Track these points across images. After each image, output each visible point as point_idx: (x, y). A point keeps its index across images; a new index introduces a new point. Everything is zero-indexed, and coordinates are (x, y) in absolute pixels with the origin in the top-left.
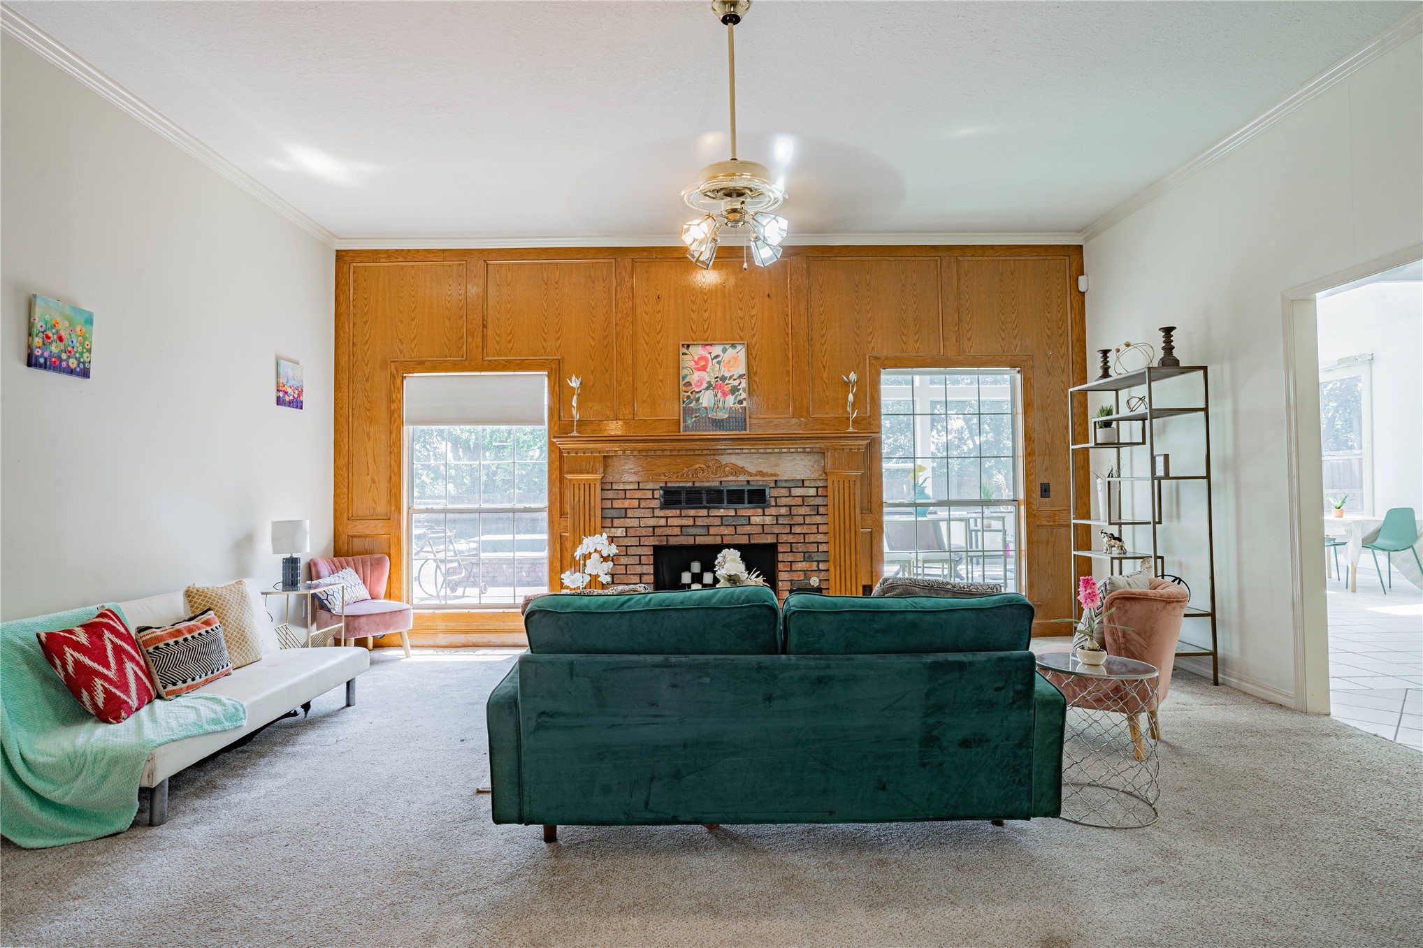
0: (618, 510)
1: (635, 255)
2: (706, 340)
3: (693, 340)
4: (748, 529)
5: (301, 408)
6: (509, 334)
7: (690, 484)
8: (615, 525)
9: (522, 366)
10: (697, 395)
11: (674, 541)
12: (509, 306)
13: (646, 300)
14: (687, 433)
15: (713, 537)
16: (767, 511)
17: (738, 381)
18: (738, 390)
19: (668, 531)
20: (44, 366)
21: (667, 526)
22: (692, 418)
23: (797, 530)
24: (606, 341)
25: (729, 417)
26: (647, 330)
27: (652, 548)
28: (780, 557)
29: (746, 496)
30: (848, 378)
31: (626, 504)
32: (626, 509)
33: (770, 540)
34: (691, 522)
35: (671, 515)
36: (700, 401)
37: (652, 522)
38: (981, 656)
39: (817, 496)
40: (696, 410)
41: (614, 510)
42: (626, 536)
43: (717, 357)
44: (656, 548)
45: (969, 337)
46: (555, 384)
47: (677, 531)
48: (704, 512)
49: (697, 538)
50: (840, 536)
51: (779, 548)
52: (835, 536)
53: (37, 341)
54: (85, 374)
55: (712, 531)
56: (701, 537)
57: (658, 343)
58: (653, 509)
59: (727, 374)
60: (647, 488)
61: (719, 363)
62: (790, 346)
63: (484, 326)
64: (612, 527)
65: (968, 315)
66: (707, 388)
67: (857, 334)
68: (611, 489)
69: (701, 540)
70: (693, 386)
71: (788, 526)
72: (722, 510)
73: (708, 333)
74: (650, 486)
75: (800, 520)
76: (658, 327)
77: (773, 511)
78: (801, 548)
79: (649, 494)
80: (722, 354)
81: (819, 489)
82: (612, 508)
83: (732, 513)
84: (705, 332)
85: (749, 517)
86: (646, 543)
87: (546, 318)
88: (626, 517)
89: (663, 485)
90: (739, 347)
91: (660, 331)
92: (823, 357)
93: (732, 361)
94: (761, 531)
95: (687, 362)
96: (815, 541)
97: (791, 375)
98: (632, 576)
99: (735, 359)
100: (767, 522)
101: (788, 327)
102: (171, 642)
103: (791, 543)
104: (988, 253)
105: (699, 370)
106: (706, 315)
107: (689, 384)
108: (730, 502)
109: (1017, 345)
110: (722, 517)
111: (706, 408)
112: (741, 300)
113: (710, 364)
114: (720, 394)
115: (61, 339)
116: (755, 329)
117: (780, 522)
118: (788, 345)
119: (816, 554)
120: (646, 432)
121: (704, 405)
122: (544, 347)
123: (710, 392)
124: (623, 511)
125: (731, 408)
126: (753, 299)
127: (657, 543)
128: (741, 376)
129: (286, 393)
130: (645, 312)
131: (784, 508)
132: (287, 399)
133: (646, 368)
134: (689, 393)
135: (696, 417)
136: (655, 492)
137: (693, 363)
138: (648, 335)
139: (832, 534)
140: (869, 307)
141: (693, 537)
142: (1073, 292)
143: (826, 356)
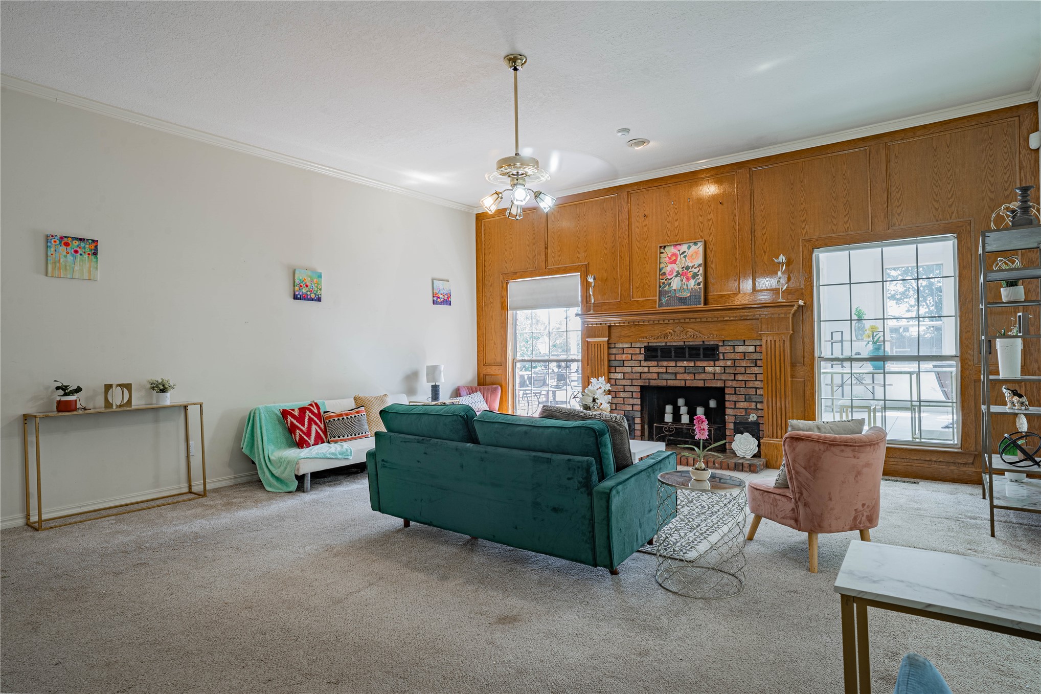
0: (619, 361)
1: (629, 189)
2: (677, 241)
3: (668, 243)
4: (703, 376)
5: (450, 305)
6: (559, 252)
7: (664, 344)
8: (617, 371)
9: (566, 270)
10: (669, 282)
11: (653, 383)
12: (559, 234)
13: (637, 219)
14: (661, 308)
15: (679, 381)
16: (717, 363)
17: (698, 269)
18: (698, 275)
19: (649, 376)
20: (300, 299)
21: (649, 372)
22: (665, 297)
23: (740, 377)
24: (614, 249)
25: (690, 296)
26: (638, 239)
27: (639, 387)
28: (727, 397)
29: (701, 353)
30: (778, 259)
31: (624, 357)
32: (624, 361)
33: (719, 384)
34: (664, 370)
35: (651, 365)
36: (671, 285)
37: (639, 370)
38: (560, 457)
39: (756, 352)
40: (668, 291)
41: (617, 361)
42: (624, 379)
43: (684, 252)
44: (641, 387)
45: (899, 212)
46: (584, 280)
47: (655, 376)
48: (672, 364)
49: (669, 381)
50: (772, 383)
51: (726, 391)
52: (767, 383)
53: (297, 288)
54: (319, 300)
55: (679, 377)
56: (671, 381)
57: (646, 247)
58: (640, 361)
59: (690, 265)
60: (637, 346)
61: (685, 257)
62: (737, 239)
63: (546, 248)
64: (615, 372)
65: (897, 192)
66: (676, 276)
67: (792, 223)
68: (615, 348)
69: (670, 383)
70: (667, 275)
71: (733, 375)
72: (685, 362)
73: (678, 236)
74: (638, 345)
75: (743, 370)
76: (646, 236)
77: (721, 363)
78: (743, 391)
79: (638, 351)
80: (687, 250)
81: (757, 347)
82: (615, 360)
83: (692, 364)
84: (676, 236)
85: (704, 367)
86: (636, 384)
87: (579, 239)
88: (623, 366)
89: (646, 344)
90: (699, 244)
91: (647, 239)
92: (764, 244)
93: (694, 255)
94: (713, 378)
95: (665, 258)
96: (754, 386)
97: (738, 261)
98: (627, 406)
99: (696, 253)
100: (717, 371)
101: (736, 224)
102: (336, 419)
103: (735, 387)
104: (919, 133)
105: (671, 263)
106: (676, 224)
107: (664, 274)
108: (690, 356)
109: (952, 213)
110: (685, 367)
111: (675, 290)
112: (701, 209)
113: (679, 258)
114: (685, 279)
115: (307, 286)
116: (712, 230)
117: (726, 372)
118: (736, 238)
119: (754, 396)
120: (638, 309)
121: (673, 288)
122: (578, 257)
123: (678, 279)
124: (622, 362)
125: (692, 289)
126: (710, 207)
127: (642, 384)
128: (700, 265)
129: (439, 298)
130: (637, 227)
131: (730, 361)
132: (439, 300)
133: (638, 265)
134: (664, 281)
135: (668, 297)
136: (641, 349)
137: (668, 259)
138: (639, 242)
139: (766, 382)
140: (802, 199)
141: (665, 381)
142: (1023, 152)
143: (766, 244)
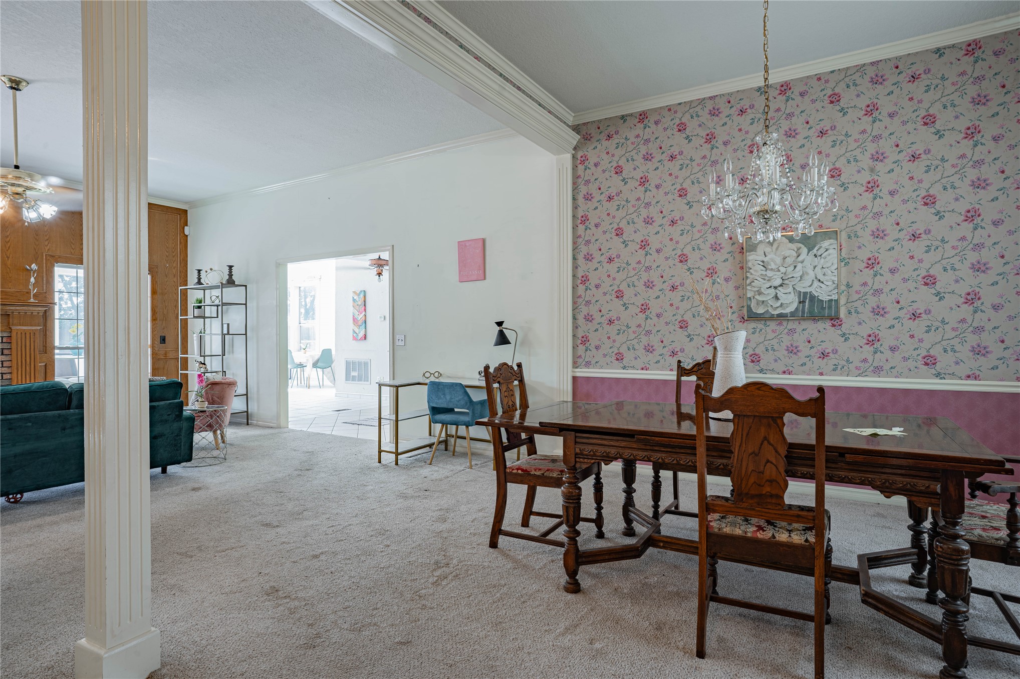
30: (30, 267)
38: (162, 403)
50: (22, 368)
52: (17, 368)
67: (36, 239)
81: (4, 338)
142: (181, 234)
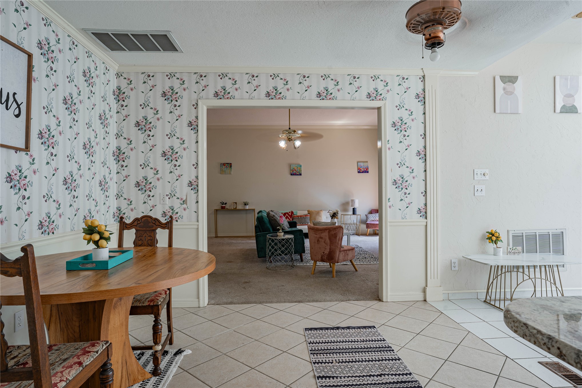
5: (368, 172)
20: (293, 175)
53: (292, 171)
54: (301, 175)
102: (300, 217)
115: (295, 170)
129: (361, 170)
